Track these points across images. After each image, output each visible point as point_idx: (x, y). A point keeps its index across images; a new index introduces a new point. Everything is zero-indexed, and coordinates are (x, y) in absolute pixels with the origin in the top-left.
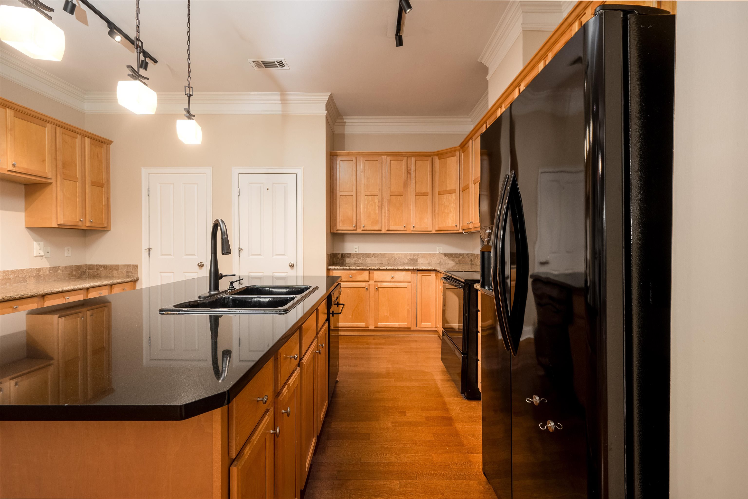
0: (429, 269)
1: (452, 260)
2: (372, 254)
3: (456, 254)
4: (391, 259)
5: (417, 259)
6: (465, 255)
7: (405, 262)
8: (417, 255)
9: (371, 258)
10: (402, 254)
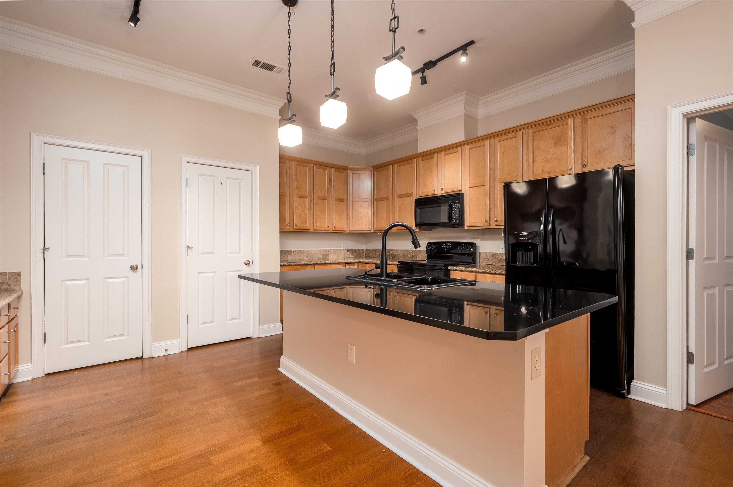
0: (355, 262)
1: (353, 255)
2: (293, 251)
3: (355, 250)
4: (309, 255)
5: (329, 254)
6: (360, 250)
7: (319, 257)
8: (328, 251)
9: (292, 254)
10: (317, 250)
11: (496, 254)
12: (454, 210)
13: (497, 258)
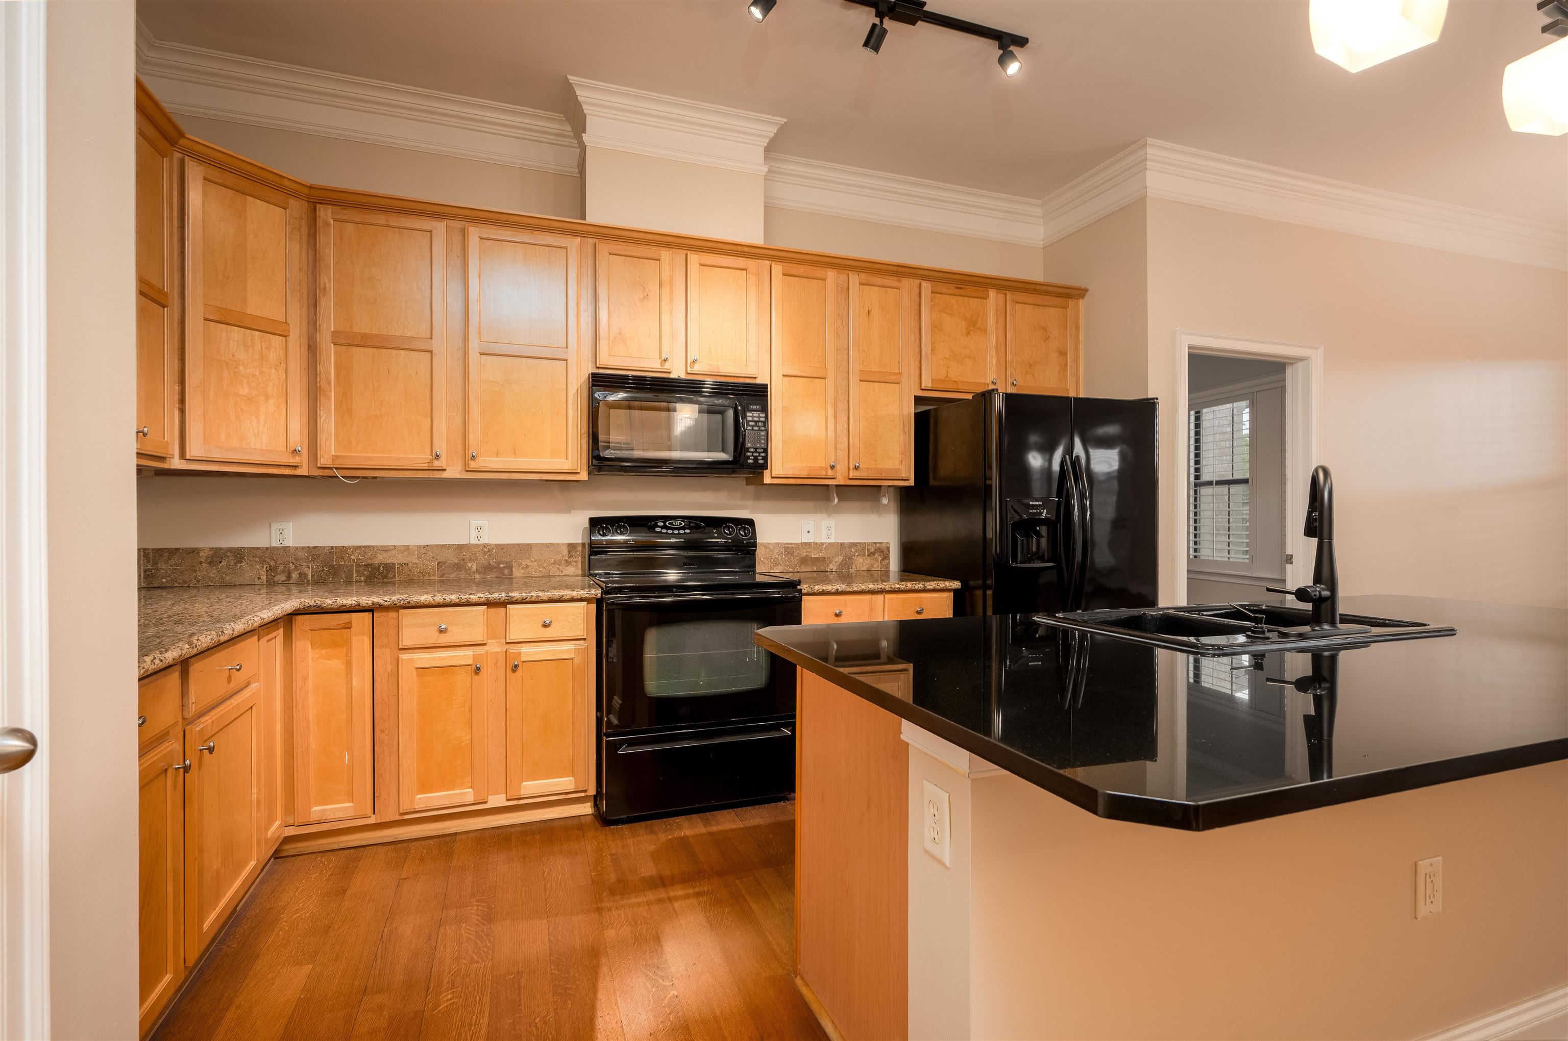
11: (795, 546)
12: (749, 428)
13: (795, 554)
